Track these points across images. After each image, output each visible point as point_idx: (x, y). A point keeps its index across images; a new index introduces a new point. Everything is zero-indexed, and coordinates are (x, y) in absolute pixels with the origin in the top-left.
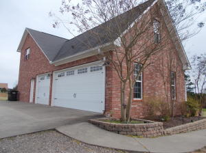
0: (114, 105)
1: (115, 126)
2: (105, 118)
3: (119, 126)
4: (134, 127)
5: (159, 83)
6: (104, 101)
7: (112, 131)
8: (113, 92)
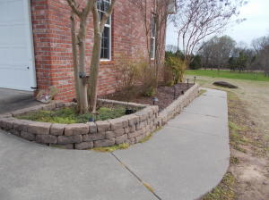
0: (56, 74)
1: (64, 132)
2: (36, 107)
3: (74, 130)
4: (110, 128)
5: (137, 32)
6: (31, 64)
7: (58, 145)
8: (54, 45)
